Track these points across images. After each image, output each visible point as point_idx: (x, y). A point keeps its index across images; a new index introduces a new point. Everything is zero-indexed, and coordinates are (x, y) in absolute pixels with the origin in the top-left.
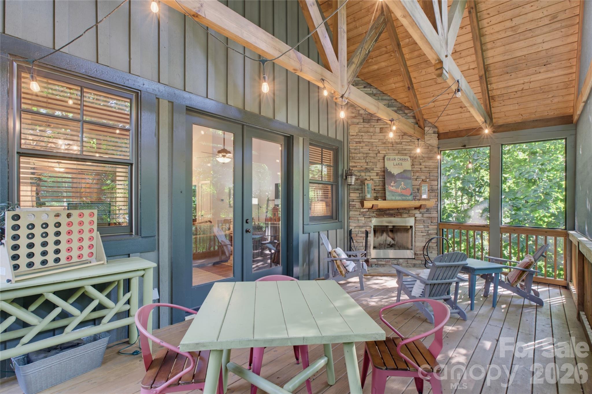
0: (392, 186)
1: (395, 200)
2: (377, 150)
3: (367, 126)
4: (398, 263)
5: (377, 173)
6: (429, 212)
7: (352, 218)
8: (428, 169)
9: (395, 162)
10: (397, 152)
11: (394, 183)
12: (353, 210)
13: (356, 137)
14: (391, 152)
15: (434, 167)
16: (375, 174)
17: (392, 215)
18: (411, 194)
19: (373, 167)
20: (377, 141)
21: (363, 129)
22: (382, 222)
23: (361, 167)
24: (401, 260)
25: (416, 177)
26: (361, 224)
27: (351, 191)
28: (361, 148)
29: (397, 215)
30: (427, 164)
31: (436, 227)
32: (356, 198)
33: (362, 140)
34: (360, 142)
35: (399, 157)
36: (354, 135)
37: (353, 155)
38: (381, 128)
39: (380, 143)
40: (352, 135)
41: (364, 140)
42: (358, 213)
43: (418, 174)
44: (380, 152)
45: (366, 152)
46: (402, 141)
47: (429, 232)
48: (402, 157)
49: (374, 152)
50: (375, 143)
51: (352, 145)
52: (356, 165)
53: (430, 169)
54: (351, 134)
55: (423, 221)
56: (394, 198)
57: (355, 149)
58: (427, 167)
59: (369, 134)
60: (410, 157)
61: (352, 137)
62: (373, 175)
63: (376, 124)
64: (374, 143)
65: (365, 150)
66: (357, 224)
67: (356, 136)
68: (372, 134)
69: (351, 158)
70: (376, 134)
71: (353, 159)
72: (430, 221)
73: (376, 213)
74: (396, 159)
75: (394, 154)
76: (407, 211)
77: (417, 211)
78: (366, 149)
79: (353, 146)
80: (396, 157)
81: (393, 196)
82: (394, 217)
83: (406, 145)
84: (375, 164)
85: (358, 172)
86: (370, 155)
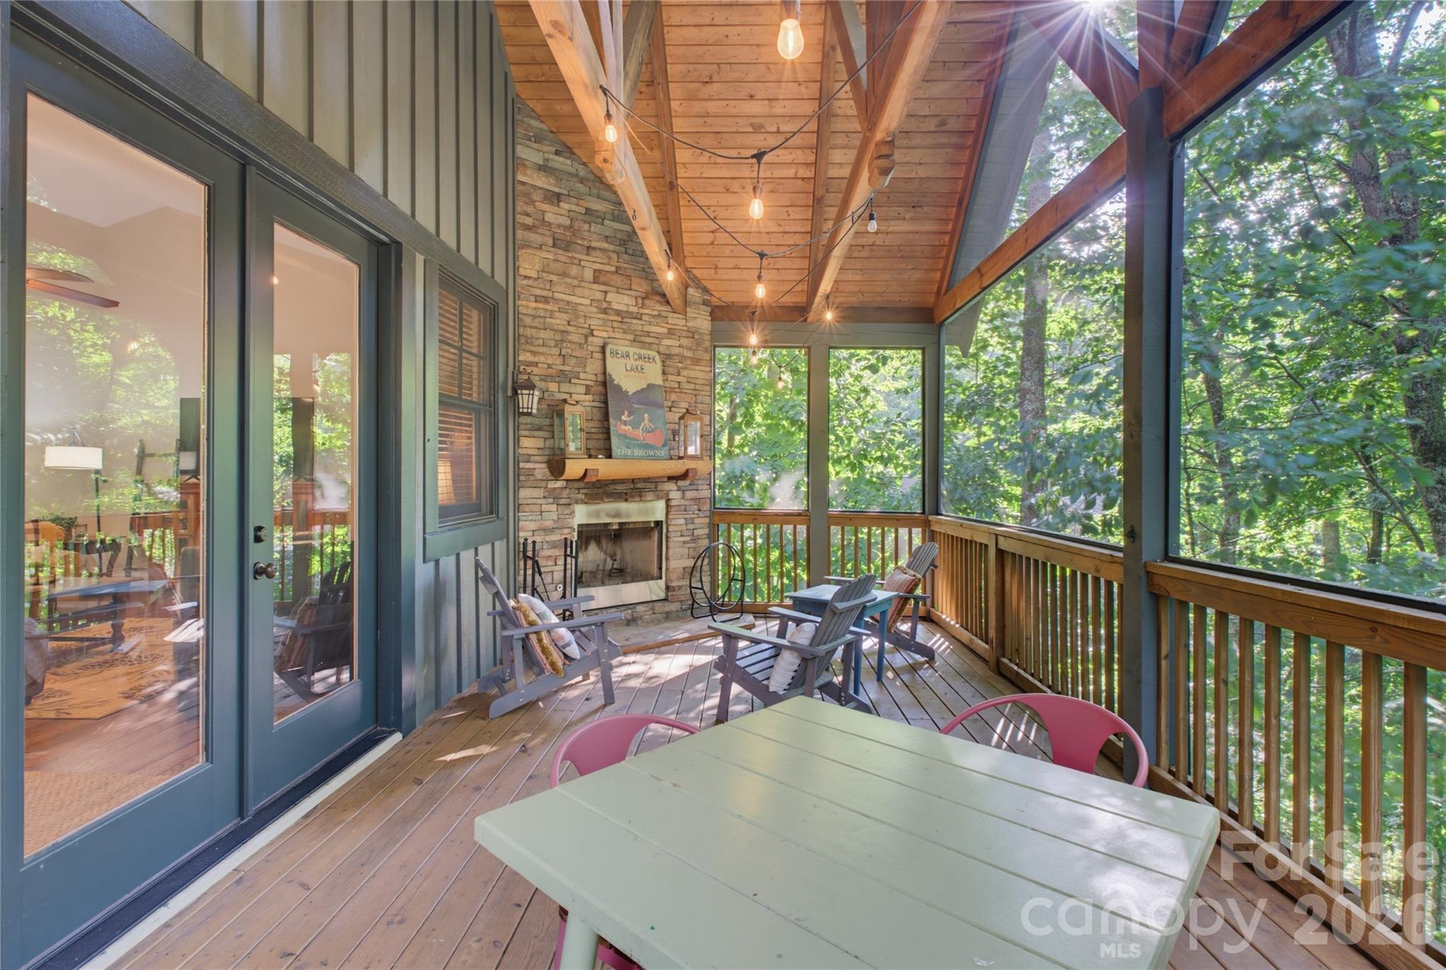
0: (625, 423)
1: (633, 458)
2: (586, 326)
3: (563, 259)
4: (635, 615)
5: (588, 387)
6: (695, 487)
7: (526, 508)
8: (692, 386)
9: (631, 363)
10: (631, 337)
11: (629, 416)
12: (529, 484)
13: (535, 284)
14: (617, 335)
15: (703, 382)
16: (583, 390)
17: (624, 497)
18: (664, 445)
19: (577, 369)
20: (587, 302)
21: (553, 265)
22: (597, 514)
23: (549, 367)
24: (640, 608)
25: (669, 404)
26: (549, 524)
27: (523, 433)
28: (548, 314)
29: (632, 497)
30: (691, 373)
31: (707, 520)
32: (536, 452)
33: (550, 294)
34: (546, 300)
35: (638, 351)
36: (529, 278)
37: (529, 332)
38: (595, 271)
39: (594, 310)
40: (526, 277)
41: (557, 295)
42: (539, 493)
43: (674, 397)
44: (595, 333)
45: (561, 328)
46: (642, 311)
47: (696, 533)
48: (644, 352)
49: (581, 331)
50: (583, 307)
51: (525, 302)
52: (536, 359)
53: (697, 387)
54: (522, 272)
55: (683, 508)
56: (629, 452)
57: (534, 317)
58: (692, 380)
59: (568, 280)
60: (659, 353)
61: (525, 282)
62: (578, 391)
63: (584, 257)
64: (579, 307)
65: (558, 322)
66: (538, 523)
67: (536, 279)
68: (576, 282)
69: (522, 340)
70: (583, 284)
71: (527, 343)
72: (696, 507)
73: (585, 491)
74: (631, 356)
75: (626, 342)
76: (653, 486)
77: (671, 486)
78: (560, 321)
79: (528, 307)
80: (632, 350)
81: (628, 447)
82: (626, 500)
83: (650, 324)
84: (582, 362)
85: (541, 380)
86: (570, 337)
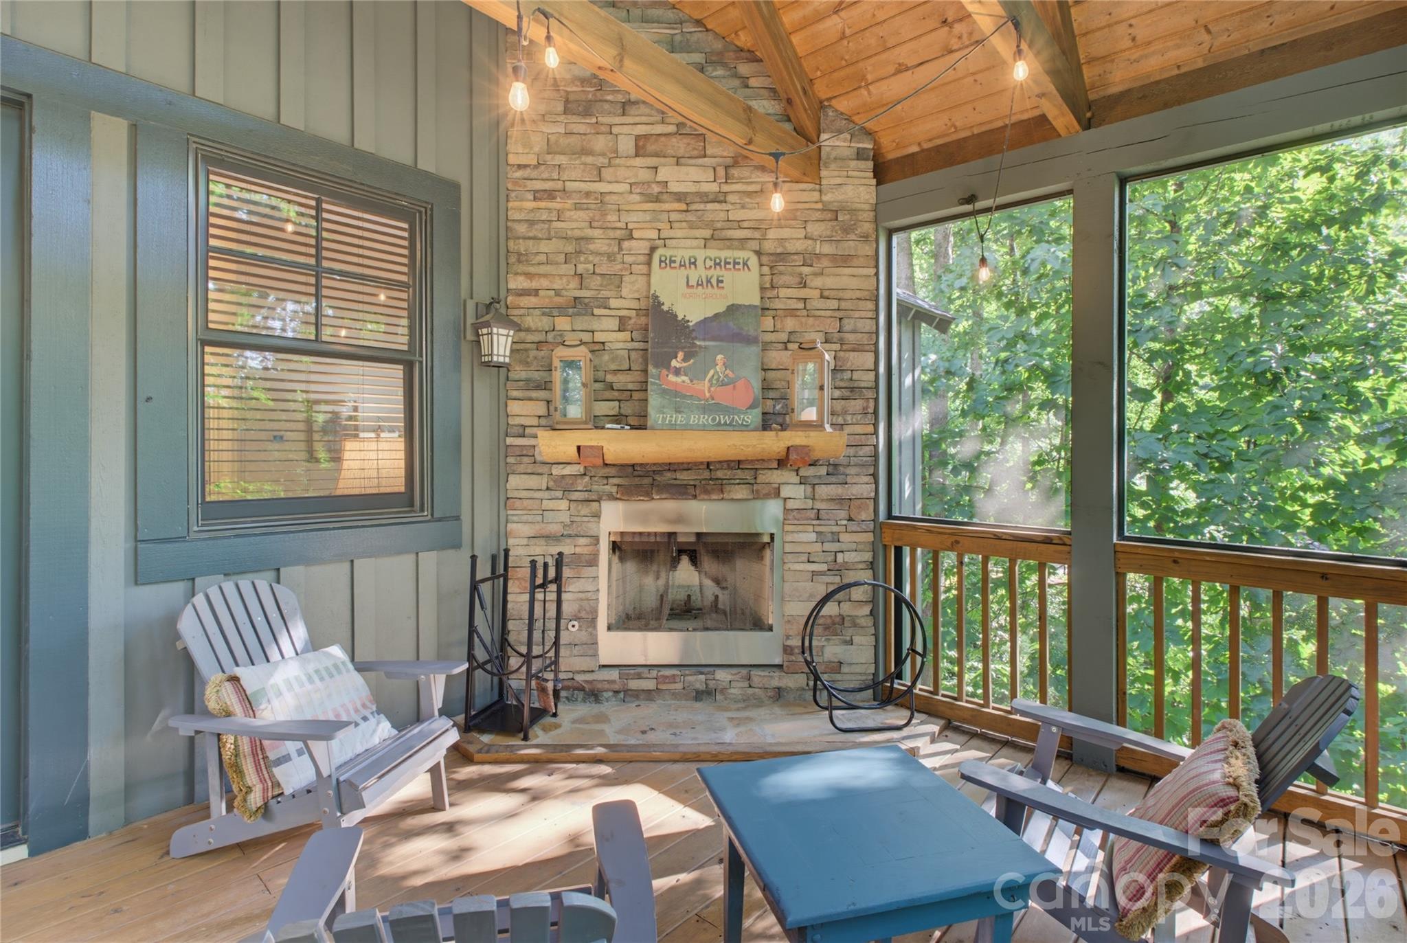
0: (677, 372)
1: (687, 427)
2: (622, 225)
3: (581, 129)
4: (712, 684)
5: (623, 321)
6: (841, 479)
7: (518, 504)
8: (834, 304)
9: (694, 275)
10: (707, 233)
11: (684, 360)
12: (521, 468)
13: (534, 174)
14: (679, 234)
16: (614, 324)
17: (682, 491)
18: (751, 407)
19: (604, 294)
20: (624, 187)
21: (564, 141)
22: (644, 517)
23: (558, 293)
24: (722, 675)
25: (784, 337)
26: (555, 529)
27: (515, 394)
28: (554, 216)
29: (707, 492)
30: (829, 282)
31: (870, 537)
32: (535, 422)
33: (559, 185)
34: (550, 195)
35: (713, 253)
36: (525, 166)
37: (522, 246)
38: (638, 138)
39: (637, 198)
40: (520, 167)
41: (570, 186)
42: (543, 482)
43: (790, 324)
44: (636, 234)
45: (577, 233)
46: (725, 188)
47: (840, 557)
48: (725, 254)
49: (611, 234)
50: (614, 197)
51: (517, 204)
52: (534, 284)
53: (844, 305)
54: (512, 159)
55: (812, 514)
56: (680, 419)
57: (531, 223)
58: (832, 294)
59: (589, 159)
60: (758, 253)
61: (519, 174)
62: (606, 329)
63: (617, 120)
64: (607, 198)
65: (574, 225)
66: (537, 527)
67: (536, 167)
68: (601, 161)
69: (513, 259)
70: (618, 161)
71: (519, 261)
72: (843, 514)
73: (616, 481)
74: (700, 263)
75: (695, 243)
76: (748, 475)
77: (787, 476)
78: (576, 222)
79: (521, 209)
80: (700, 255)
81: (678, 411)
82: (695, 497)
83: (743, 207)
84: (616, 281)
85: (544, 314)
86: (591, 247)
